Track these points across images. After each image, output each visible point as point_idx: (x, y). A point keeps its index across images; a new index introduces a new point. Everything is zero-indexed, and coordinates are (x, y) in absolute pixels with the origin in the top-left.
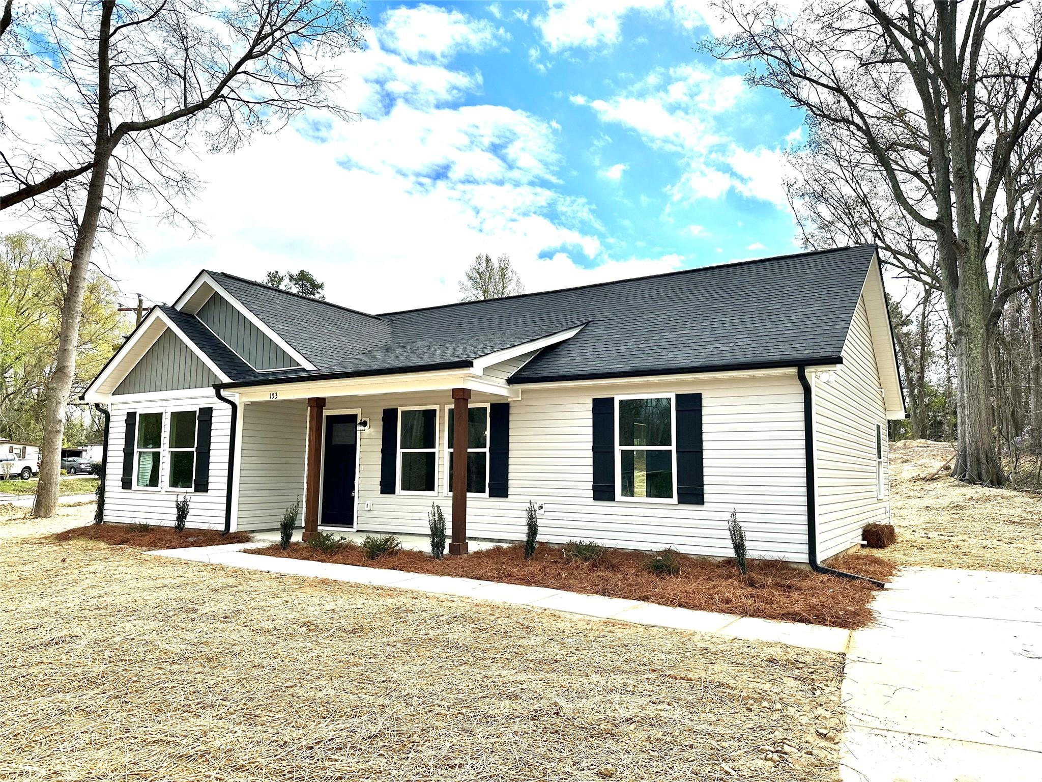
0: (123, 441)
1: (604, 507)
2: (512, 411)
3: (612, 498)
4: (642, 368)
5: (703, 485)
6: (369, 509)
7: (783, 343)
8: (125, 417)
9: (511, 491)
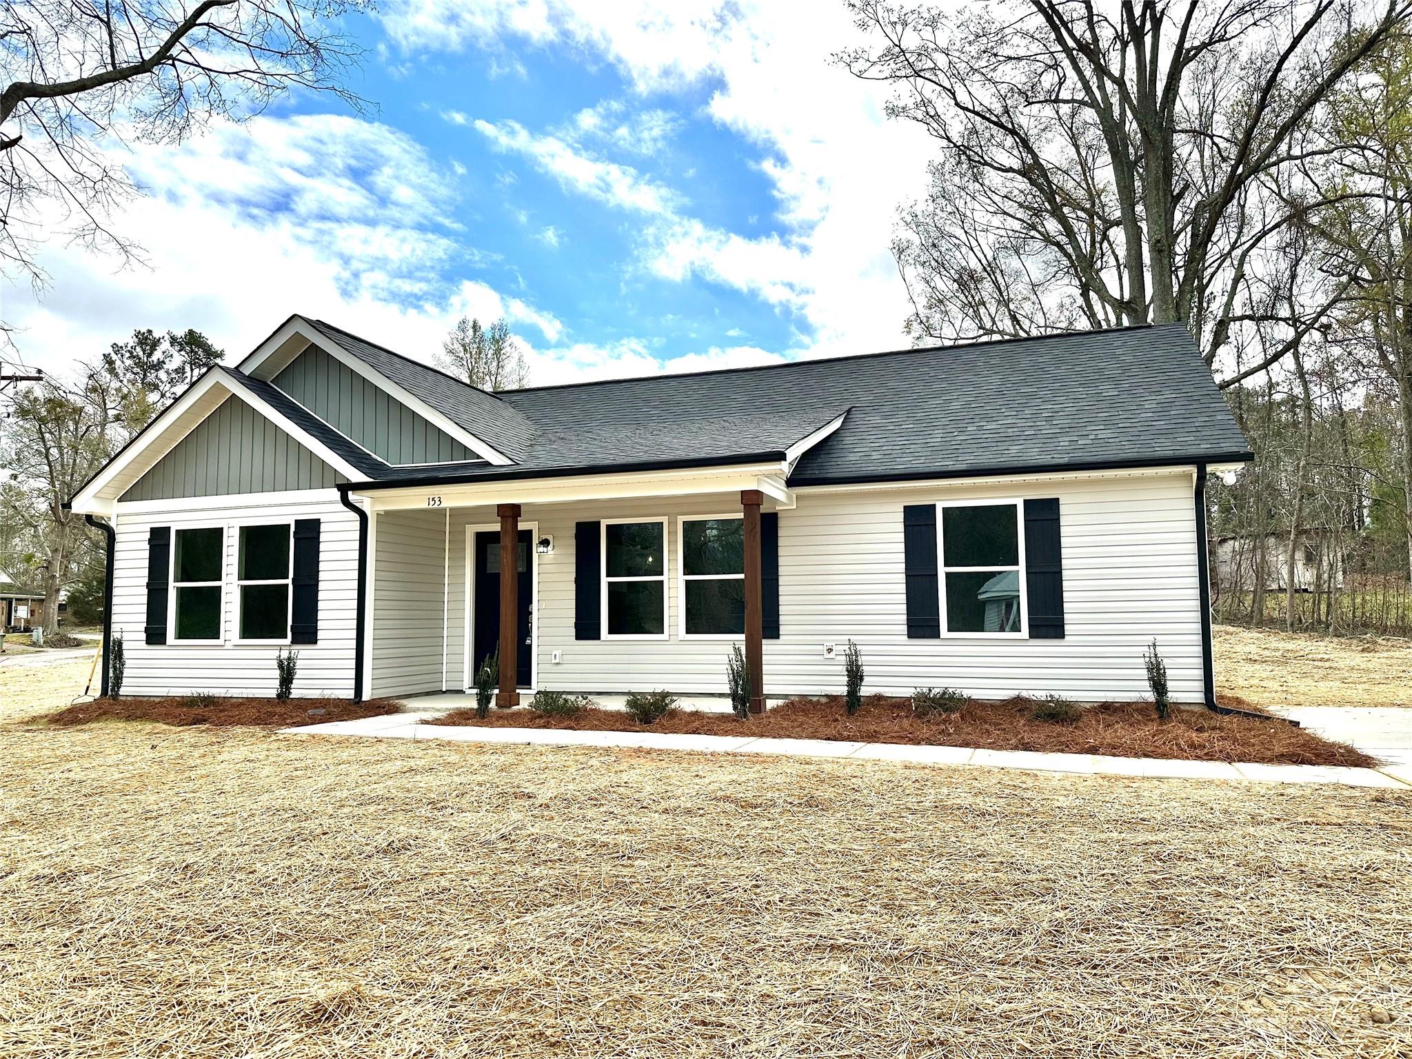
0: (146, 572)
1: (924, 646)
2: (781, 523)
3: (935, 634)
4: (982, 466)
5: (1063, 613)
6: (557, 661)
7: (1164, 436)
8: (148, 536)
9: (782, 629)
